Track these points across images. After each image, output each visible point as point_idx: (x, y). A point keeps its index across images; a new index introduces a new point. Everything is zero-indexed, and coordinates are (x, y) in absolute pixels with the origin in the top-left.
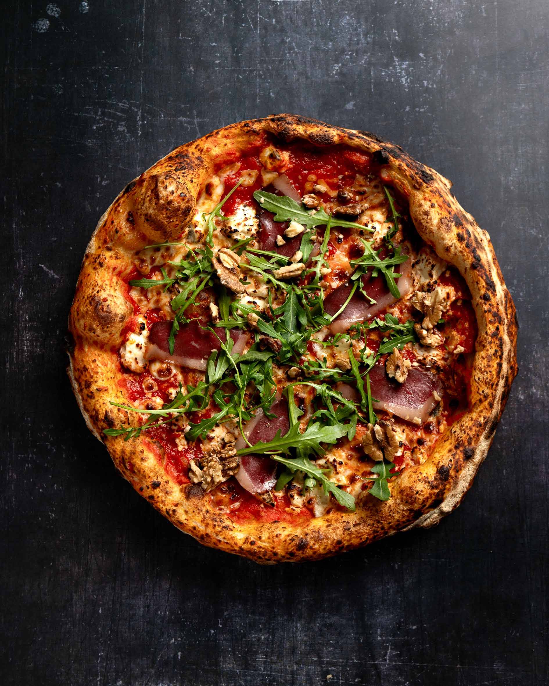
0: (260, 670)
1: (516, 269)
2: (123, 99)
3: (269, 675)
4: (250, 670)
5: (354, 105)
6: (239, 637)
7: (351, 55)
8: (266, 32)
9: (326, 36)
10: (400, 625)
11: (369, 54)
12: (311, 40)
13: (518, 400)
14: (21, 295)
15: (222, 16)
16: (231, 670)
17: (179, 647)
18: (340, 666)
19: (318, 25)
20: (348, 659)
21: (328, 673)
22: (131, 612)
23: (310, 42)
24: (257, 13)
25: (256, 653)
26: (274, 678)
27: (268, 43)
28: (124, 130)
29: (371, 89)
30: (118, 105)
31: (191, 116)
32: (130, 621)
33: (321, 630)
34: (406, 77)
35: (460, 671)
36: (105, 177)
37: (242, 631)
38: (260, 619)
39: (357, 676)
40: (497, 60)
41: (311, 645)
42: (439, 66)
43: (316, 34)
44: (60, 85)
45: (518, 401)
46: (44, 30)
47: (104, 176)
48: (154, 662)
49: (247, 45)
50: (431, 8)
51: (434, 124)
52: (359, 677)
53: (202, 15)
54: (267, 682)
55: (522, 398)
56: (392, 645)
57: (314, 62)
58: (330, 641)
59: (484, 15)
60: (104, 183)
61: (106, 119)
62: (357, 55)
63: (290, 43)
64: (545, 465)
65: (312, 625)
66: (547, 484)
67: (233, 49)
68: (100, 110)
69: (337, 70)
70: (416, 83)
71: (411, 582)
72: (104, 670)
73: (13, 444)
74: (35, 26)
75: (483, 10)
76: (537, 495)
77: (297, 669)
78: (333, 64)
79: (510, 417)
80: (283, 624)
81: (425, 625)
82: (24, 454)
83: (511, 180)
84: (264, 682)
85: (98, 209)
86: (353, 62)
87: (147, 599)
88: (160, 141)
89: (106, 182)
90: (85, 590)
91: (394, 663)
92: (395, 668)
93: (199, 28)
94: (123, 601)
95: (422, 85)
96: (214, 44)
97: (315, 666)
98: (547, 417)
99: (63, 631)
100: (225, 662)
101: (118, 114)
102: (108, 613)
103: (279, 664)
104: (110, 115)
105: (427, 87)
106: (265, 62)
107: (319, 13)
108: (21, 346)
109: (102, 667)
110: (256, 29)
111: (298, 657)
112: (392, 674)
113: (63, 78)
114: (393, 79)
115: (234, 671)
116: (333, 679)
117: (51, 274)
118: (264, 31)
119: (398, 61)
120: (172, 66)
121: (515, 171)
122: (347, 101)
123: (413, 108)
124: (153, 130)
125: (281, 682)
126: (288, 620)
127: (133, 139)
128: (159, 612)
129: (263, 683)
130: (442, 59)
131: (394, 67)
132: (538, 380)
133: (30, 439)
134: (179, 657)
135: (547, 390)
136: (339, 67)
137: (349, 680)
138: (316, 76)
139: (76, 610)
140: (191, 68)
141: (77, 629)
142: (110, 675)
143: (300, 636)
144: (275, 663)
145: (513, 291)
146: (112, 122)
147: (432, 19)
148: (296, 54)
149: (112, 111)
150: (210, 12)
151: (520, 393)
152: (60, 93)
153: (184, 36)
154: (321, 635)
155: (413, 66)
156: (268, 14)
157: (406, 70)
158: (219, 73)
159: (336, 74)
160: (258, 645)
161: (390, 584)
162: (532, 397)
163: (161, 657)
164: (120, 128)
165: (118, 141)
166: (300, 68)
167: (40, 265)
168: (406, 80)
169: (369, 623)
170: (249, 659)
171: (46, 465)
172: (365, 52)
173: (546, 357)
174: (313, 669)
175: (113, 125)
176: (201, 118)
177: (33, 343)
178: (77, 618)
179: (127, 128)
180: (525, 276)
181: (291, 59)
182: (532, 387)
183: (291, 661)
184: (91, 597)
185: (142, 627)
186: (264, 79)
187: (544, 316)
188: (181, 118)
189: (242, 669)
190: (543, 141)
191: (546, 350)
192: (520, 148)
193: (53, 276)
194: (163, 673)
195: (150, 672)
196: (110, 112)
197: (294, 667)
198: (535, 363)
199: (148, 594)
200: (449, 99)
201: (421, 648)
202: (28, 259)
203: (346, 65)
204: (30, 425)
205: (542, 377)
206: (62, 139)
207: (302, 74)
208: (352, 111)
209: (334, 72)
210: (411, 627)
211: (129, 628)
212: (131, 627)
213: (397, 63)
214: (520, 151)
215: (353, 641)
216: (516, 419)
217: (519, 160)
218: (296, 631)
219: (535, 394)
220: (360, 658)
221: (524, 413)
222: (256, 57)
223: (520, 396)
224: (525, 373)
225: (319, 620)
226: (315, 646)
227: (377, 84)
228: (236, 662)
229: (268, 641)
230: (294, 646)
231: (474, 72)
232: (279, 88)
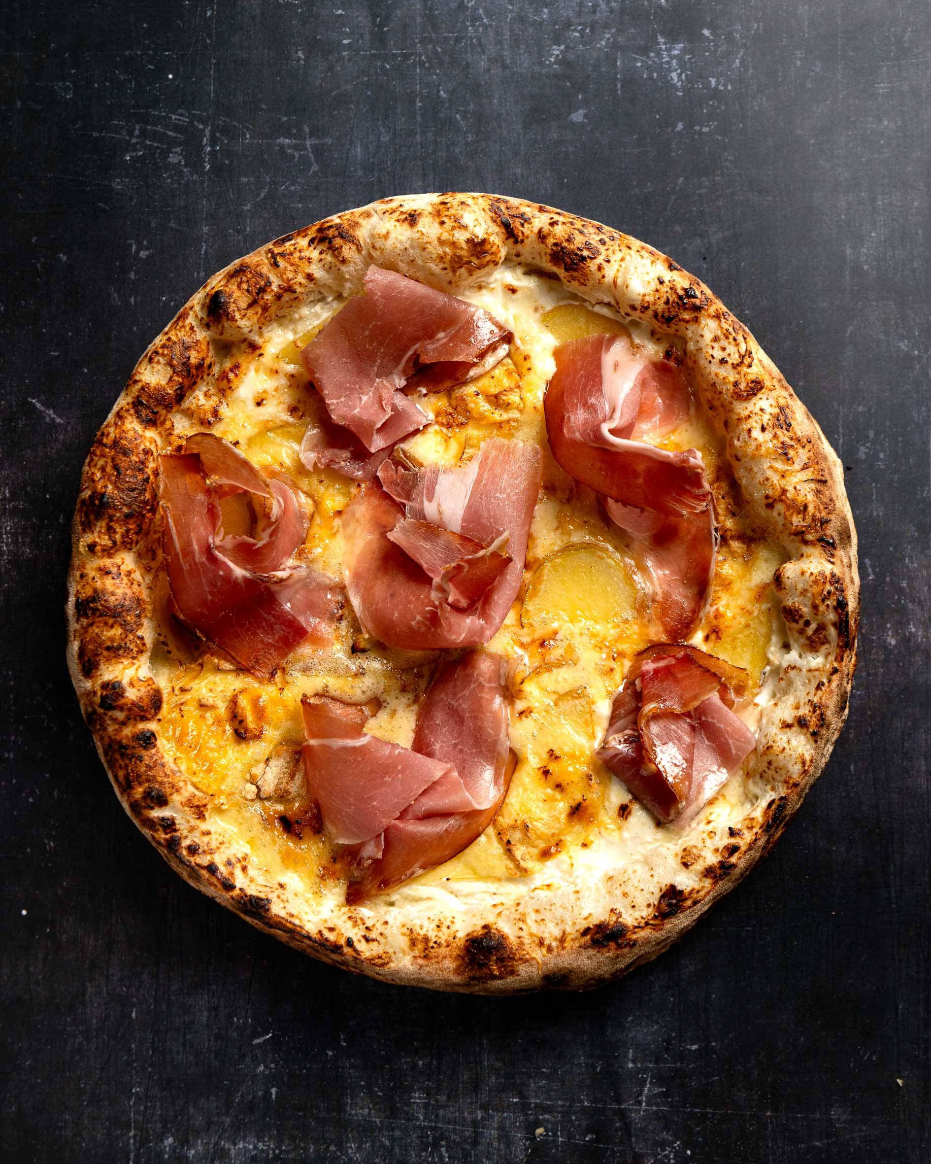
0: (417, 1119)
1: (873, 411)
2: (178, 108)
3: (433, 1129)
4: (400, 1119)
5: (586, 116)
6: (378, 1062)
7: (582, 32)
10: (669, 1044)
11: (613, 30)
12: (512, 4)
13: (885, 646)
16: (365, 1120)
17: (272, 1079)
18: (557, 1112)
20: (572, 1101)
21: (537, 1124)
22: (186, 1018)
23: (510, 7)
25: (410, 1090)
26: (442, 1134)
27: (437, 9)
28: (180, 162)
29: (616, 91)
30: (171, 118)
31: (300, 136)
32: (185, 1034)
33: (525, 1050)
34: (679, 71)
35: (772, 1123)
36: (145, 243)
37: (383, 1053)
38: (413, 1033)
39: (589, 1130)
40: (840, 42)
41: (507, 1076)
42: (738, 52)
44: (68, 83)
45: (885, 648)
47: (142, 242)
48: (229, 1104)
49: (399, 12)
51: (726, 154)
52: (592, 1133)
54: (430, 1140)
55: (893, 642)
56: (652, 1077)
57: (516, 40)
58: (541, 1068)
60: (143, 254)
61: (148, 143)
62: (592, 31)
63: (475, 8)
64: (926, 758)
65: (510, 1041)
66: (928, 792)
67: (374, 19)
68: (137, 127)
69: (558, 55)
70: (697, 82)
71: (693, 969)
72: (141, 1118)
76: (912, 811)
77: (482, 1117)
78: (550, 46)
79: (868, 675)
80: (456, 1040)
81: (713, 1044)
83: (865, 254)
84: (425, 1140)
85: (132, 300)
86: (585, 44)
87: (213, 997)
88: (245, 180)
89: (147, 253)
90: (107, 977)
91: (654, 1108)
92: (657, 1116)
94: (173, 998)
95: (707, 86)
96: (340, 12)
97: (514, 1113)
99: (69, 1048)
100: (354, 1105)
101: (170, 133)
102: (148, 1017)
103: (451, 1109)
104: (155, 136)
105: (716, 89)
106: (431, 41)
109: (138, 1112)
111: (484, 1097)
112: (651, 1127)
113: (73, 71)
114: (655, 75)
115: (372, 1121)
116: (547, 1135)
117: (49, 416)
119: (665, 43)
120: (266, 51)
121: (870, 236)
122: (572, 108)
123: (689, 127)
124: (231, 162)
125: (454, 1140)
126: (465, 1034)
127: (195, 176)
128: (235, 1019)
129: (421, 1141)
130: (742, 38)
131: (659, 54)
132: (918, 610)
133: (13, 708)
134: (274, 1097)
136: (561, 51)
137: (574, 1138)
138: (521, 65)
139: (92, 1012)
140: (300, 54)
141: (93, 1046)
142: (151, 1128)
143: (488, 1060)
144: (444, 1107)
145: (867, 451)
146: (158, 147)
148: (485, 27)
149: (159, 129)
151: (890, 633)
152: (68, 97)
154: (526, 1059)
155: (692, 51)
157: (679, 58)
158: (349, 60)
159: (555, 63)
160: (413, 1076)
161: (655, 974)
162: (909, 641)
163: (242, 1095)
164: (173, 159)
165: (169, 181)
166: (492, 50)
167: (30, 400)
168: (680, 75)
169: (614, 1039)
170: (397, 1099)
171: (40, 755)
172: (606, 26)
173: (926, 568)
174: (510, 1118)
175: (160, 154)
176: (318, 137)
177: (17, 539)
178: (94, 1026)
179: (185, 158)
180: (888, 424)
181: (476, 37)
182: (909, 624)
183: (471, 1104)
184: (118, 989)
185: (207, 1044)
186: (429, 69)
187: (922, 494)
188: (281, 140)
189: (385, 1118)
190: (921, 184)
191: (926, 556)
192: (880, 197)
193: (53, 419)
194: (246, 1125)
195: (223, 1123)
196: (155, 131)
197: (477, 1114)
198: (911, 580)
199: (214, 987)
200: (755, 111)
201: (704, 1082)
202: (9, 389)
203: (573, 48)
204: (12, 683)
205: (924, 603)
206: (70, 177)
207: (496, 60)
208: (582, 125)
209: (552, 60)
210: (688, 1047)
211: (184, 1046)
212: (188, 1044)
213: (664, 47)
214: (880, 203)
215: (583, 1070)
216: (880, 678)
217: (879, 219)
218: (480, 1052)
219: (914, 635)
220: (595, 1097)
221: (894, 669)
222: (415, 33)
223: (889, 639)
224: (896, 597)
225: (522, 1033)
226: (514, 1078)
227: (626, 83)
228: (374, 1106)
229: (430, 1068)
230: (476, 1079)
231: (799, 63)
232: (454, 84)
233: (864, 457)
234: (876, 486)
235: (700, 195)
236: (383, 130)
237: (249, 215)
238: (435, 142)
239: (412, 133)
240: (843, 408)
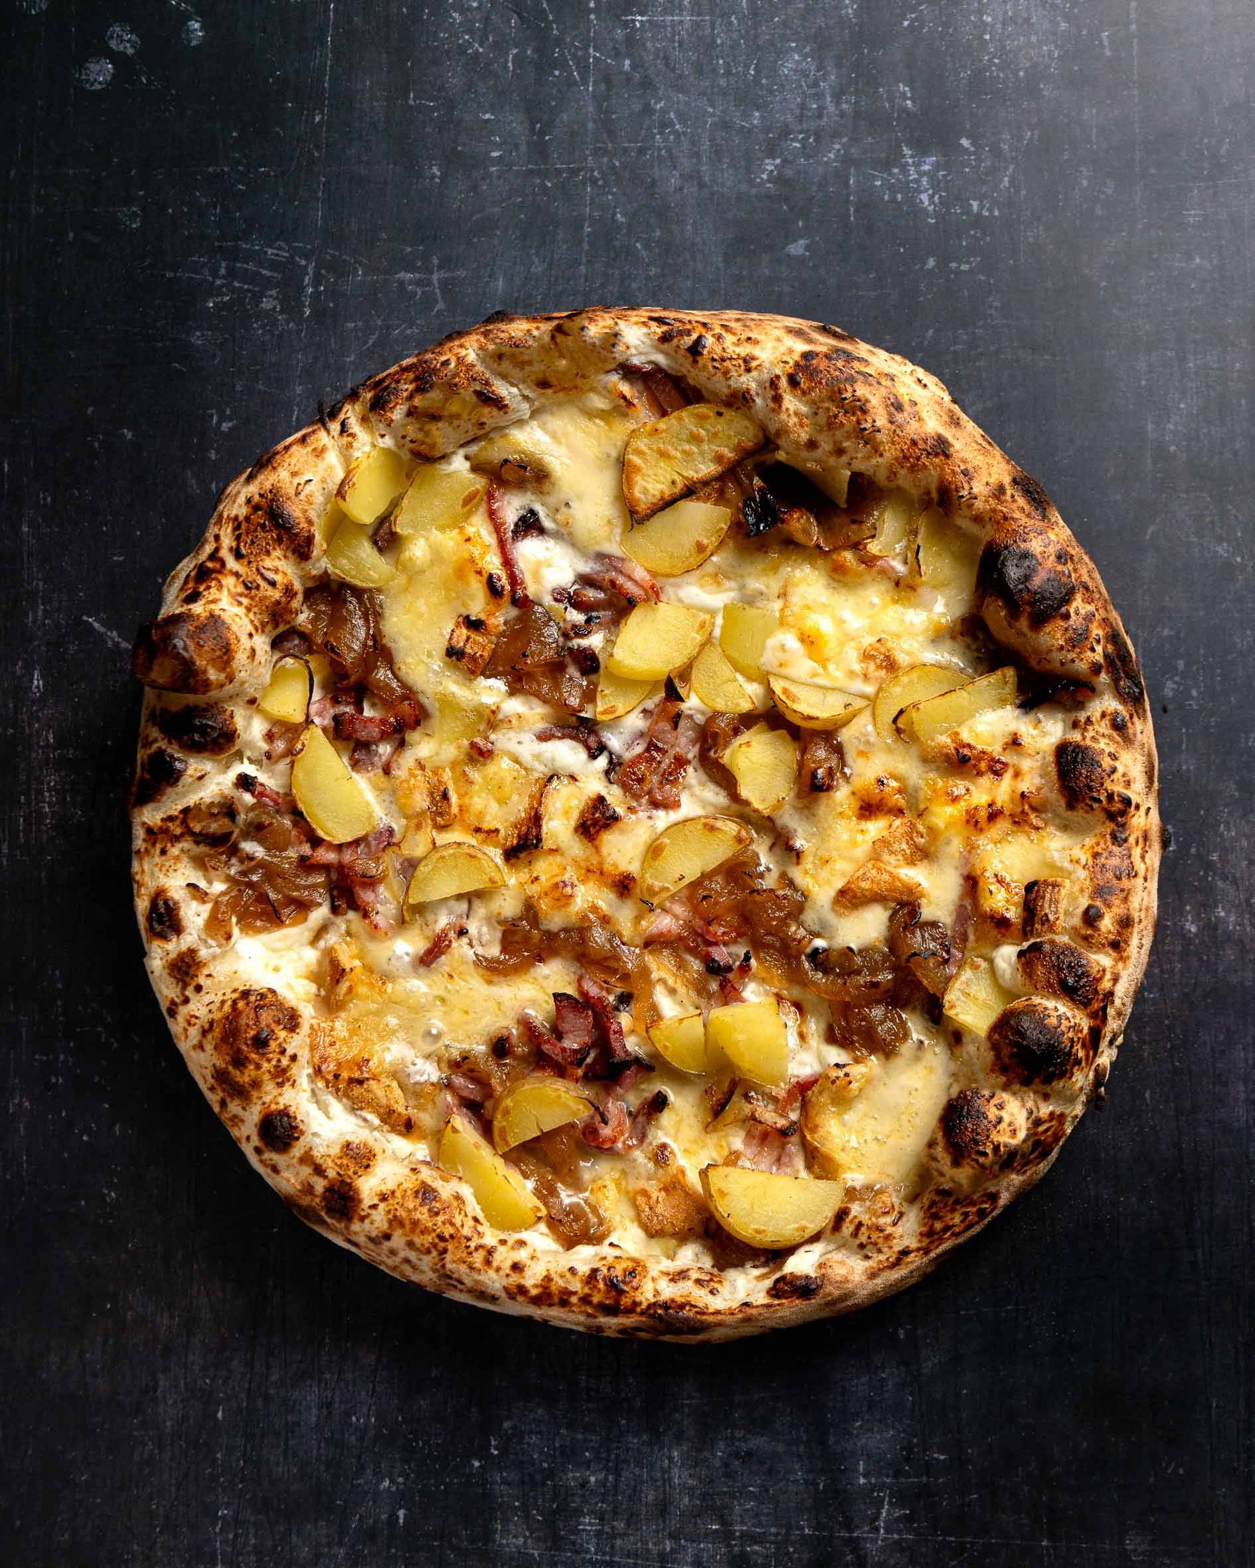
0: (588, 1551)
1: (1182, 635)
2: (277, 239)
3: (608, 1563)
4: (565, 1551)
5: (807, 248)
6: (538, 1477)
7: (804, 141)
8: (609, 89)
9: (748, 98)
10: (910, 1452)
11: (845, 140)
12: (712, 106)
13: (1182, 934)
14: (38, 687)
15: (507, 54)
16: (520, 1553)
17: (401, 1498)
18: (771, 1543)
19: (728, 73)
20: (789, 1528)
22: (289, 1418)
23: (710, 110)
24: (587, 47)
25: (578, 1513)
27: (615, 113)
28: (275, 308)
29: (848, 215)
30: (266, 253)
31: (426, 269)
32: (287, 1440)
33: (726, 1465)
34: (930, 192)
35: (1049, 1555)
36: (228, 412)
37: (545, 1465)
38: (585, 1440)
40: (1138, 156)
41: (704, 1497)
42: (1007, 168)
43: (724, 93)
44: (134, 209)
45: (1183, 937)
46: (100, 83)
47: (224, 411)
48: (343, 1531)
49: (565, 117)
50: (987, 37)
51: (990, 299)
53: (462, 50)
55: (1193, 929)
56: (891, 1496)
57: (717, 152)
58: (746, 1487)
59: (1108, 53)
60: (225, 426)
61: (237, 284)
62: (817, 140)
63: (664, 111)
64: (1246, 1082)
65: (705, 1453)
66: (1248, 1128)
67: (533, 125)
68: (223, 264)
69: (772, 171)
70: (954, 206)
71: (936, 1361)
72: (229, 1549)
73: (24, 1030)
74: (80, 74)
75: (1106, 42)
76: (1227, 1150)
77: (672, 1549)
78: (762, 160)
79: (1162, 972)
80: (640, 1452)
81: (968, 1451)
82: (47, 1055)
83: (1171, 431)
85: (213, 486)
86: (807, 157)
87: (326, 1389)
88: (351, 325)
89: (230, 424)
90: (185, 1366)
91: (895, 1536)
92: (900, 1547)
93: (454, 79)
94: (272, 1392)
95: (967, 210)
96: (487, 116)
97: (713, 1543)
98: (1250, 975)
99: (136, 1458)
100: (505, 1532)
101: (264, 272)
102: (239, 1417)
103: (632, 1538)
104: (246, 276)
105: (979, 214)
106: (606, 152)
107: (732, 47)
108: (37, 804)
109: (225, 1542)
110: (585, 81)
111: (674, 1523)
112: (892, 1561)
113: (141, 193)
114: (899, 197)
115: (528, 1554)
117: (112, 639)
118: (603, 87)
119: (912, 156)
120: (391, 166)
121: (1179, 409)
122: (790, 238)
123: (944, 261)
124: (336, 306)
126: (650, 1444)
127: (291, 325)
128: (354, 1418)
130: (1011, 151)
131: (904, 169)
132: (1231, 891)
133: (61, 1018)
134: (401, 1521)
135: (1250, 913)
136: (776, 167)
138: (723, 184)
139: (166, 1412)
140: (435, 170)
141: (167, 1456)
142: (243, 1562)
143: (678, 1476)
144: (622, 1536)
145: (1175, 686)
146: (248, 290)
147: (990, 60)
148: (678, 135)
149: (251, 266)
150: (481, 45)
151: (1190, 918)
152: (134, 226)
153: (421, 99)
154: (728, 1475)
155: (947, 166)
156: (614, 48)
157: (931, 175)
158: (499, 177)
159: (769, 181)
160: (583, 1496)
161: (887, 1370)
162: (1216, 928)
163: (360, 1519)
164: (266, 304)
165: (260, 332)
166: (686, 164)
167: (85, 618)
168: (931, 197)
169: (838, 1449)
170: (561, 1526)
171: (97, 1079)
172: (836, 135)
173: (1248, 837)
174: (708, 1550)
175: (251, 298)
176: (449, 270)
177: (65, 798)
178: (168, 1430)
179: (281, 302)
180: (1202, 652)
181: (665, 147)
182: (1216, 906)
183: (657, 1532)
184: (200, 1382)
185: (315, 1451)
186: (603, 187)
187: (1247, 743)
188: (402, 275)
189: (546, 1549)
190: (1244, 341)
192: (1191, 357)
193: (117, 644)
194: (364, 1557)
195: (335, 1556)
196: (246, 269)
197: (665, 1544)
198: (1224, 852)
199: (328, 1376)
200: (1029, 244)
201: (959, 1501)
202: (56, 604)
203: (792, 162)
204: (59, 986)
205: (1239, 882)
206: (136, 330)
207: (691, 177)
208: (801, 260)
209: (765, 176)
210: (936, 1455)
211: (285, 1453)
212: (290, 1452)
213: (910, 161)
214: (1191, 365)
215: (802, 1488)
216: (1177, 976)
217: (1190, 385)
218: (669, 1467)
219: (1224, 921)
220: (818, 1523)
221: (1195, 964)
222: (586, 143)
223: (1188, 926)
224: (1202, 873)
225: (722, 1445)
226: (712, 1499)
227: (861, 206)
228: (531, 1533)
229: (605, 1486)
230: (664, 1499)
231: (1085, 183)
232: (635, 205)
233: (1171, 694)
234: (1187, 733)
235: (955, 352)
236: (536, 260)
237: (352, 367)
238: (605, 274)
239: (576, 263)
240: (1142, 632)
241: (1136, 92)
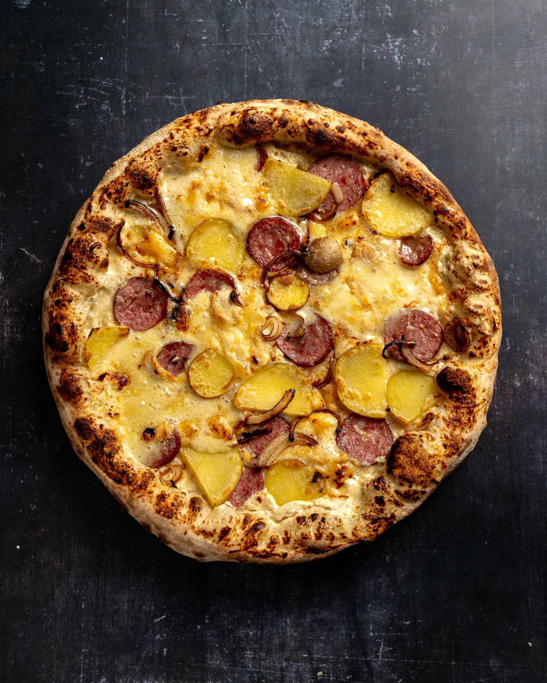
0: (248, 667)
1: (513, 252)
2: (107, 77)
3: (258, 672)
4: (238, 667)
5: (342, 83)
6: (227, 633)
7: (342, 31)
8: (255, 8)
9: (317, 12)
10: (393, 620)
11: (361, 31)
12: (301, 16)
13: (514, 387)
14: (2, 280)
16: (218, 668)
17: (165, 643)
18: (330, 662)
20: (339, 656)
21: (318, 669)
22: (115, 607)
25: (244, 649)
26: (263, 675)
27: (257, 19)
28: (108, 109)
29: (361, 67)
30: (102, 83)
31: (177, 94)
32: (113, 617)
33: (311, 626)
34: (399, 55)
35: (455, 669)
36: (89, 157)
37: (230, 627)
38: (248, 615)
39: (348, 673)
40: (493, 37)
41: (301, 641)
42: (434, 43)
43: (306, 9)
44: (41, 63)
46: (25, 5)
47: (87, 157)
48: (138, 658)
49: (235, 21)
51: (425, 104)
52: (350, 674)
54: (256, 679)
55: (519, 384)
56: (384, 641)
57: (303, 37)
58: (320, 637)
60: (88, 164)
61: (89, 98)
62: (348, 31)
63: (280, 18)
64: (543, 453)
65: (302, 620)
66: (544, 474)
67: (221, 24)
68: (83, 88)
69: (328, 46)
70: (409, 61)
71: (403, 575)
72: (87, 667)
74: (16, 1)
76: (535, 484)
77: (286, 666)
78: (323, 40)
79: (504, 403)
80: (272, 620)
81: (419, 621)
82: (4, 444)
83: (508, 161)
84: (253, 679)
85: (82, 191)
86: (344, 39)
87: (131, 594)
88: (146, 120)
89: (90, 163)
90: (67, 584)
91: (386, 660)
92: (388, 664)
93: (185, 4)
94: (107, 595)
95: (416, 63)
96: (200, 20)
97: (305, 663)
98: (545, 406)
99: (44, 626)
100: (212, 658)
101: (102, 92)
102: (91, 608)
103: (268, 661)
104: (93, 94)
105: (421, 65)
106: (254, 37)
108: (2, 332)
109: (85, 663)
110: (244, 4)
111: (287, 654)
112: (385, 671)
113: (44, 56)
114: (385, 57)
115: (222, 668)
116: (324, 676)
117: (33, 258)
118: (252, 7)
119: (391, 38)
120: (157, 44)
121: (511, 151)
122: (335, 78)
123: (404, 88)
124: (138, 110)
125: (270, 679)
126: (277, 616)
127: (117, 118)
128: (144, 607)
129: (251, 680)
130: (436, 35)
131: (387, 45)
132: (536, 368)
133: (11, 428)
134: (165, 654)
135: (544, 377)
136: (330, 44)
137: (340, 677)
138: (306, 52)
139: (58, 605)
140: (177, 45)
141: (59, 625)
142: (93, 673)
143: (290, 631)
144: (264, 660)
145: (510, 276)
146: (95, 101)
148: (286, 29)
149: (95, 89)
151: (517, 379)
152: (42, 71)
153: (170, 12)
154: (312, 631)
155: (407, 43)
157: (399, 47)
158: (206, 49)
159: (326, 51)
160: (247, 641)
161: (382, 578)
162: (529, 384)
163: (146, 653)
164: (104, 107)
165: (102, 120)
166: (289, 43)
167: (21, 249)
168: (399, 57)
169: (361, 618)
170: (237, 655)
171: (27, 455)
172: (357, 28)
173: (543, 343)
174: (303, 666)
175: (96, 104)
176: (188, 96)
177: (13, 329)
178: (59, 613)
179: (111, 107)
180: (522, 260)
181: (280, 35)
182: (529, 374)
183: (280, 658)
184: (74, 591)
185: (126, 622)
186: (252, 54)
187: (542, 301)
188: (166, 97)
189: (230, 666)
190: (541, 120)
191: (543, 336)
192: (517, 128)
193: (35, 261)
194: (148, 670)
195: (135, 669)
196: (93, 91)
197: (283, 663)
198: (532, 350)
199: (132, 588)
200: (443, 78)
201: (415, 644)
202: (9, 242)
203: (337, 41)
204: (10, 413)
205: (539, 363)
206: (43, 118)
207: (292, 49)
208: (340, 89)
209: (324, 48)
210: (404, 623)
211: (113, 624)
212: (115, 622)
213: (390, 40)
214: (517, 131)
215: (345, 637)
216: (511, 405)
217: (516, 140)
218: (285, 627)
219: (532, 381)
220: (351, 654)
221: (520, 400)
222: (244, 33)
223: (516, 383)
224: (522, 359)
225: (309, 616)
226: (305, 642)
227: (368, 62)
228: (223, 659)
229: (256, 636)
230: (283, 643)
231: (469, 49)
232: (267, 63)
233: (508, 279)
234: (515, 296)
235: (408, 129)
236: (225, 91)
240: (495, 251)
241: (493, 8)
